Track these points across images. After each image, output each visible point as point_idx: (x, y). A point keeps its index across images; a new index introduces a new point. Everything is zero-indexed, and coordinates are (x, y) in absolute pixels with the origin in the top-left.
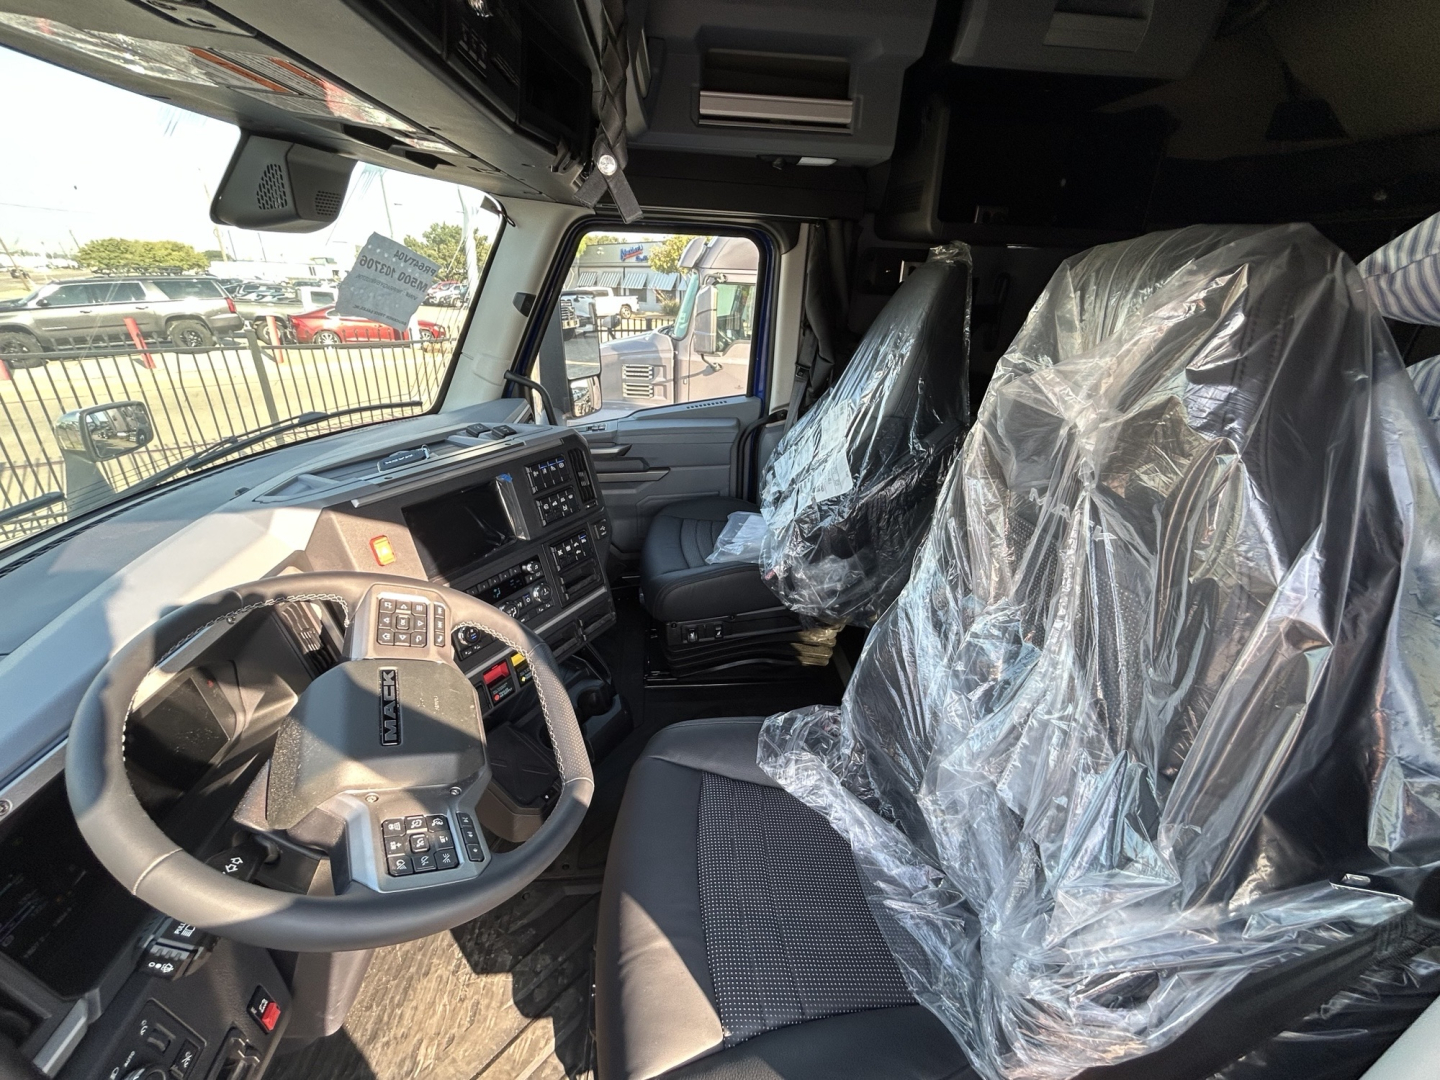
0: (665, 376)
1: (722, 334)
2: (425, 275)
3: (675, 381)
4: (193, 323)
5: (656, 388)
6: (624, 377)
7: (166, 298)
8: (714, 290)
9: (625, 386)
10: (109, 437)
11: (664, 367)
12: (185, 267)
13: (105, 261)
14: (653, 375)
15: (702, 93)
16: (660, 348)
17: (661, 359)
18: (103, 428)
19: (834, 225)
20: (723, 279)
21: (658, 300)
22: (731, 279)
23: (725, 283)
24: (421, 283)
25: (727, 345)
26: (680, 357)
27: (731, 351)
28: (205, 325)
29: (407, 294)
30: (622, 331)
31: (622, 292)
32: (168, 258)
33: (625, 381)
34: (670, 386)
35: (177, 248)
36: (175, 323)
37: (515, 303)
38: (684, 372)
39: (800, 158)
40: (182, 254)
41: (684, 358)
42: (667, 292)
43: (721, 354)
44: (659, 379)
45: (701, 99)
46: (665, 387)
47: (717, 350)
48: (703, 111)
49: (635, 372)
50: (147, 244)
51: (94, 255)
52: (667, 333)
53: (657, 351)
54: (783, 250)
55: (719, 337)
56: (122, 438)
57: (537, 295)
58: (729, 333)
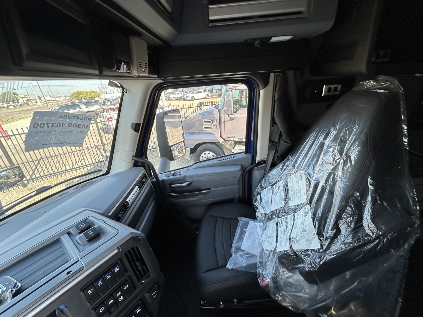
0: (216, 122)
1: (235, 106)
2: (85, 121)
3: (220, 124)
4: (92, 113)
5: (214, 126)
6: (203, 123)
7: (86, 107)
8: (231, 93)
9: (204, 126)
10: (7, 179)
11: (216, 119)
12: (95, 97)
13: (77, 97)
14: (212, 122)
15: (210, 7)
16: (214, 113)
17: (215, 117)
18: (4, 176)
19: (290, 73)
20: (234, 89)
21: (217, 92)
22: (237, 88)
23: (235, 89)
24: (84, 125)
25: (237, 110)
26: (221, 116)
27: (238, 112)
28: (95, 113)
29: (77, 131)
30: (204, 106)
31: (206, 91)
32: (91, 95)
33: (203, 125)
34: (218, 125)
35: (93, 92)
36: (88, 113)
37: (132, 127)
38: (223, 120)
39: (271, 38)
40: (94, 93)
41: (222, 116)
42: (219, 89)
43: (235, 113)
44: (215, 123)
45: (209, 10)
46: (217, 126)
47: (234, 112)
48: (211, 18)
49: (207, 122)
50: (86, 92)
51: (74, 96)
52: (217, 108)
53: (214, 114)
54: (261, 88)
55: (234, 108)
56: (12, 178)
57: (142, 122)
58: (238, 106)
